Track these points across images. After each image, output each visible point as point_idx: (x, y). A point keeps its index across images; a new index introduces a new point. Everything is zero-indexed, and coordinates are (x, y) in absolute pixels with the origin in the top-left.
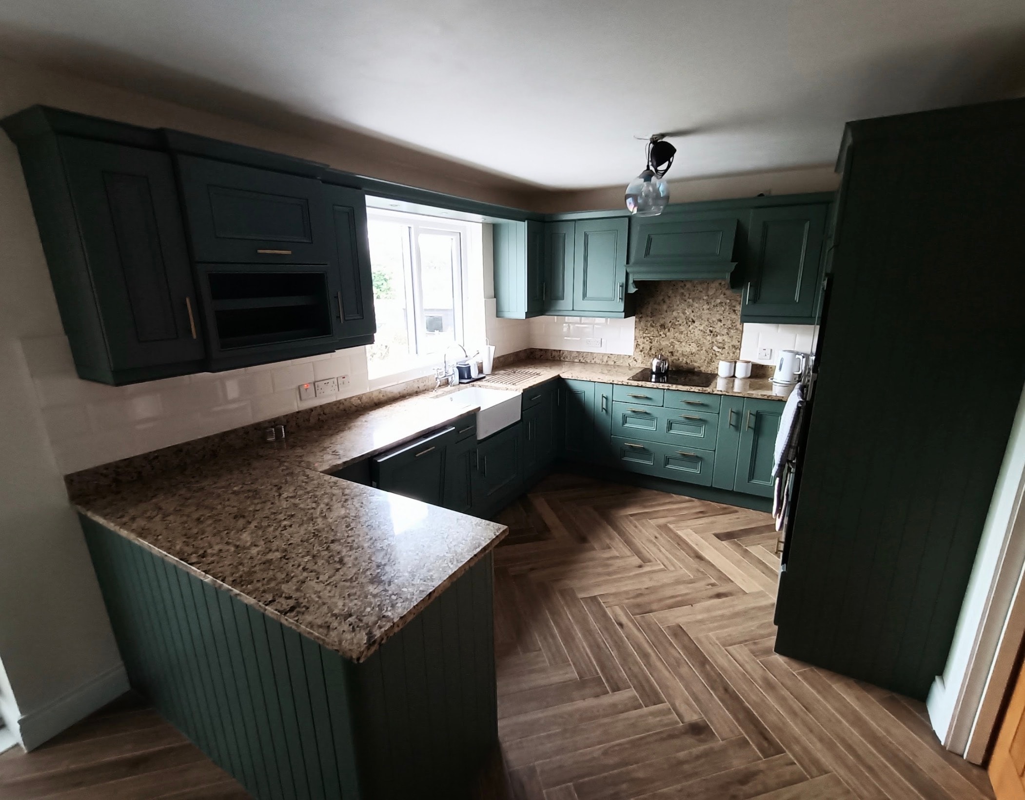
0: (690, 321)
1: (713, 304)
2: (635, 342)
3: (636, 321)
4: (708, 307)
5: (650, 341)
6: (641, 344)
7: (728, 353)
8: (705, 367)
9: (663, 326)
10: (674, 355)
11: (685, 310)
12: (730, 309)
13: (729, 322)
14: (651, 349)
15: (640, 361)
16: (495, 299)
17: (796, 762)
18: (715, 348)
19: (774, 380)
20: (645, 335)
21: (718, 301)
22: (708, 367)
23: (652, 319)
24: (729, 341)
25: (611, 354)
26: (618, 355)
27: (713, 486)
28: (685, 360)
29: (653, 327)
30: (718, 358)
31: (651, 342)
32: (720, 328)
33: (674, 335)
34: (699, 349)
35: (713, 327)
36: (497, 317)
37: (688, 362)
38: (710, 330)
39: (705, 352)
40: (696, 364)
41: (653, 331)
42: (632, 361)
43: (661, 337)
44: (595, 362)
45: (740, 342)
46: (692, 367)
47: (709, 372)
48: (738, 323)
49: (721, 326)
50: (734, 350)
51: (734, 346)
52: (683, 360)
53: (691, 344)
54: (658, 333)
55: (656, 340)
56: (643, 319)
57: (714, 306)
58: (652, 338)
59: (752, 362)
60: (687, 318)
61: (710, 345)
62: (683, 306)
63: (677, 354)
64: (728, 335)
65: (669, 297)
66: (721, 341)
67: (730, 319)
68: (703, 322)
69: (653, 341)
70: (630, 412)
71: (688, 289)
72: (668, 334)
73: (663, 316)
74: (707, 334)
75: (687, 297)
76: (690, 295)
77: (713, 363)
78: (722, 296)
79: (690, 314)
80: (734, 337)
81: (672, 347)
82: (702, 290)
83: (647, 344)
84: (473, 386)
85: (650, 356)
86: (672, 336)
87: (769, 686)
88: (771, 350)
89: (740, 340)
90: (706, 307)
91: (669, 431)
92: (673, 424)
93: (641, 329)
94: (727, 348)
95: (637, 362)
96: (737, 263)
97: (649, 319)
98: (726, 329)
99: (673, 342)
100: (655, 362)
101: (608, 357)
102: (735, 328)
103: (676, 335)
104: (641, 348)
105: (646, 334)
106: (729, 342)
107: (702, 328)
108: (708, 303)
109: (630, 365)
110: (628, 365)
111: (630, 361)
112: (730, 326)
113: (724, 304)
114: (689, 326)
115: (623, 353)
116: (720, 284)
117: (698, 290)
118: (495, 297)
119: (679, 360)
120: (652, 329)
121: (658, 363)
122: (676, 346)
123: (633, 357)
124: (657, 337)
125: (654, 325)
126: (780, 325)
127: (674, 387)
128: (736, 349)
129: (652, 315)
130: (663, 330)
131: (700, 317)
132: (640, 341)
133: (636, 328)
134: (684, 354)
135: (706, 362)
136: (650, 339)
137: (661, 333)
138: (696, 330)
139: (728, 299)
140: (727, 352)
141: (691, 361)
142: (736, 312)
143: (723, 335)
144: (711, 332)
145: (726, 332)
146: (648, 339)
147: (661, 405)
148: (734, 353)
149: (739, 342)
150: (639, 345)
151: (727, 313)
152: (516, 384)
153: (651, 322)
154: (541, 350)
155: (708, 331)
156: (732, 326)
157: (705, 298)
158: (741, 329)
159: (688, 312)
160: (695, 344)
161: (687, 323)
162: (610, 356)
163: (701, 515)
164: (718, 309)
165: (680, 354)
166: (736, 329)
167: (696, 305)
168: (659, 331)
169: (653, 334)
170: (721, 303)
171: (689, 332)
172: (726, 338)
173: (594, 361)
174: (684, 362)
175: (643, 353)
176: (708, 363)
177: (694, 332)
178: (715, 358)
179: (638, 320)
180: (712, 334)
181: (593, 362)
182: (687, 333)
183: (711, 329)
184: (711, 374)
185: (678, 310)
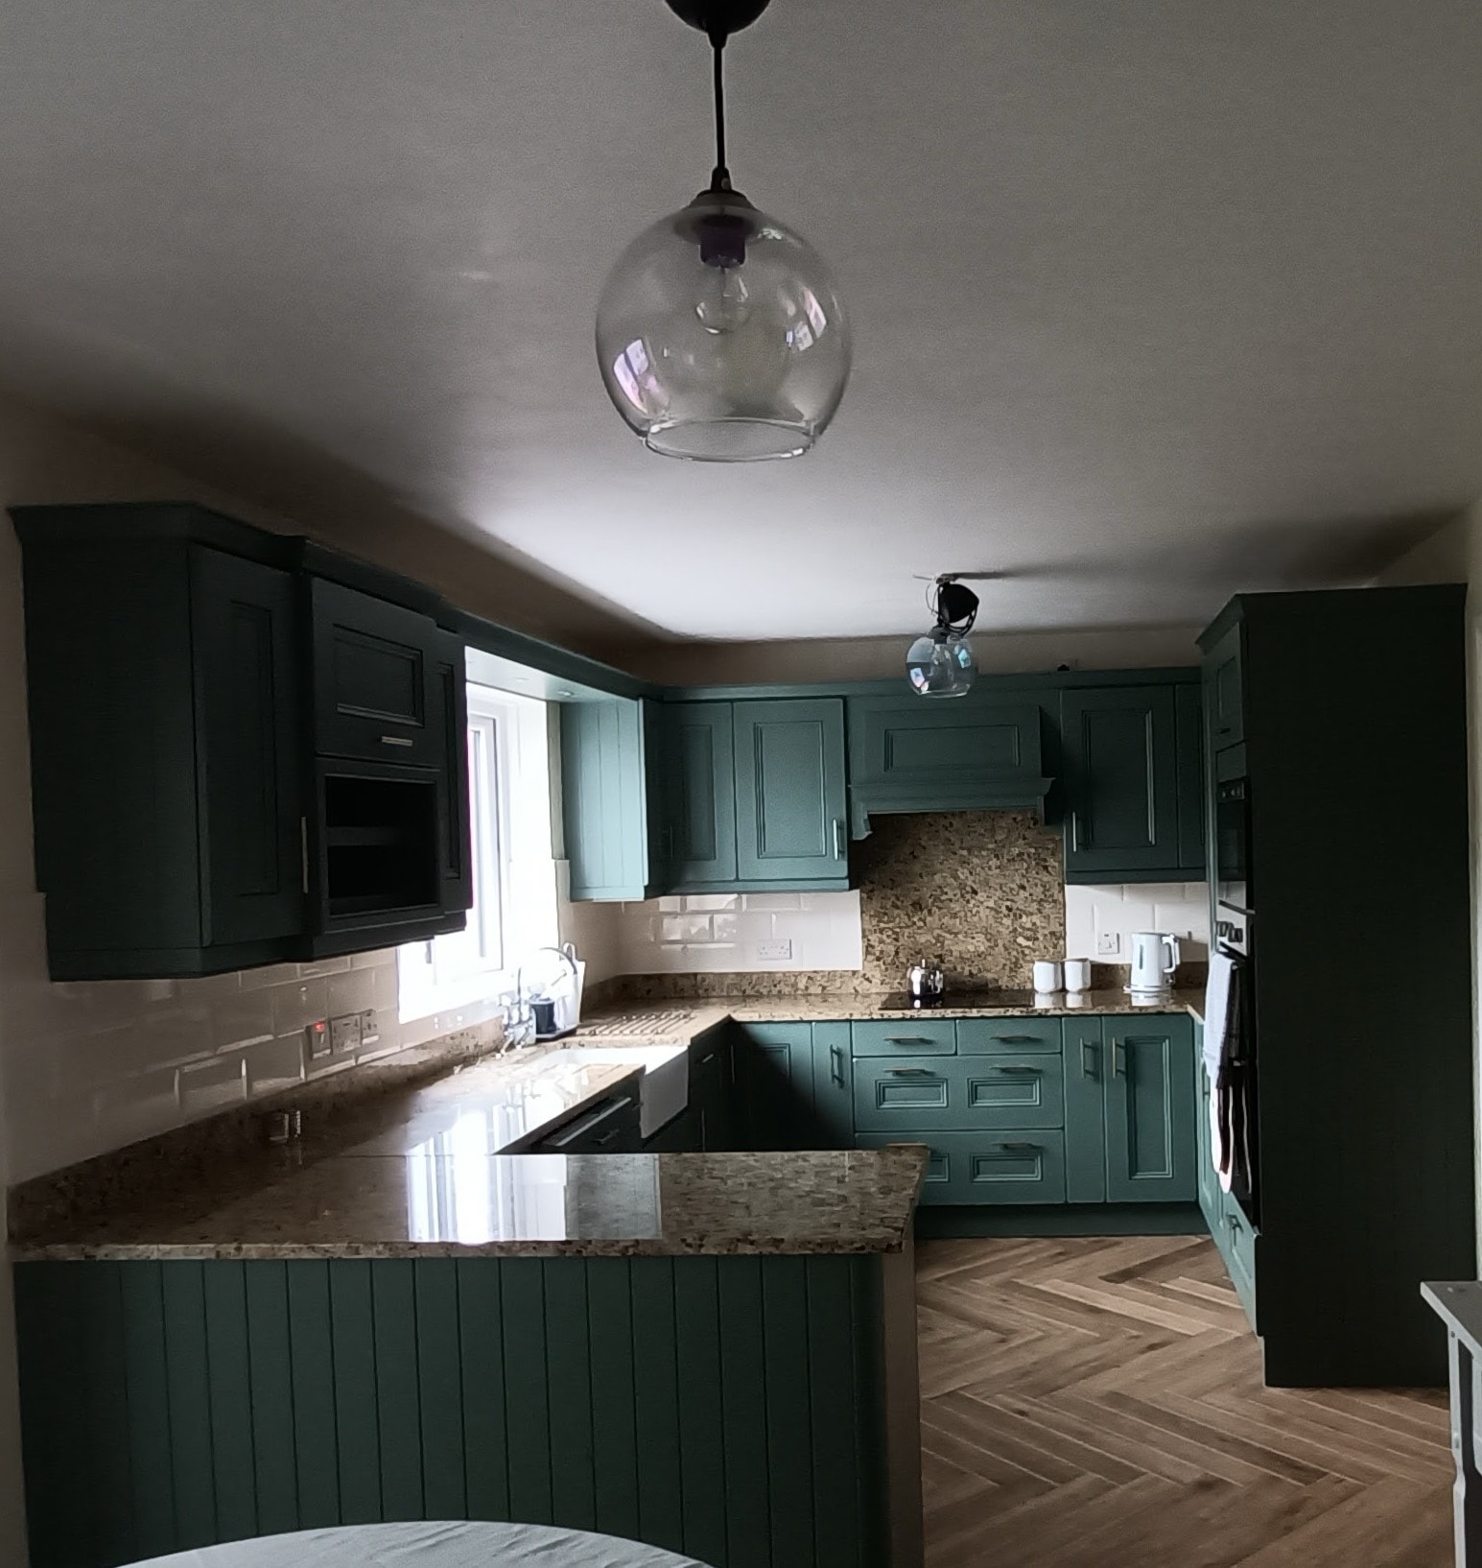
0: (968, 892)
1: (1006, 857)
2: (863, 942)
3: (861, 899)
4: (998, 863)
5: (894, 936)
6: (876, 944)
7: (1045, 947)
8: (1006, 978)
9: (918, 906)
10: (946, 961)
11: (957, 870)
12: (1037, 864)
13: (1040, 889)
14: (897, 953)
15: (876, 981)
16: (568, 861)
17: (1343, 1477)
18: (1020, 940)
19: (1133, 988)
20: (882, 925)
21: (1016, 851)
22: (1011, 978)
23: (894, 892)
24: (1043, 925)
25: (815, 972)
26: (829, 973)
27: (1070, 1202)
28: (967, 969)
29: (897, 908)
30: (1028, 958)
31: (896, 940)
32: (1025, 902)
33: (940, 920)
34: (992, 944)
35: (1012, 901)
36: (572, 900)
37: (975, 972)
38: (1007, 907)
39: (1002, 949)
40: (989, 976)
41: (899, 916)
42: (862, 982)
43: (915, 927)
44: (780, 992)
45: (1063, 925)
46: (983, 983)
47: (1016, 988)
48: (1055, 891)
49: (1026, 898)
50: (1056, 942)
51: (1053, 933)
52: (963, 968)
53: (975, 935)
54: (909, 919)
55: (906, 934)
56: (876, 893)
57: (1009, 860)
58: (898, 930)
59: (1091, 962)
60: (962, 887)
61: (1012, 935)
62: (952, 862)
63: (951, 958)
64: (1041, 913)
65: (924, 848)
66: (1029, 925)
67: (1039, 884)
68: (992, 891)
69: (900, 937)
70: (890, 1076)
71: (957, 831)
72: (929, 919)
73: (915, 885)
74: (1002, 915)
75: (957, 845)
76: (962, 842)
77: (1021, 970)
78: (1021, 841)
79: (967, 878)
80: (1052, 916)
81: (939, 945)
82: (983, 831)
83: (889, 944)
84: (565, 1046)
85: (897, 967)
86: (937, 923)
87: (1277, 1421)
88: (1118, 936)
89: (1062, 922)
90: (994, 862)
91: (973, 1103)
92: (979, 1088)
93: (872, 913)
94: (1041, 938)
95: (870, 982)
96: (1053, 779)
97: (889, 892)
98: (1035, 903)
99: (939, 935)
100: (917, 976)
101: (809, 978)
102: (1050, 900)
103: (944, 921)
104: (878, 954)
105: (884, 923)
106: (1044, 928)
107: (991, 904)
108: (996, 856)
109: (856, 991)
110: (853, 991)
111: (856, 982)
112: (1042, 897)
113: (1026, 857)
114: (968, 902)
115: (839, 968)
116: (1015, 819)
117: (975, 832)
118: (566, 857)
119: (955, 969)
120: (896, 912)
121: (922, 976)
122: (947, 942)
123: (862, 973)
124: (908, 927)
125: (899, 903)
126: (1125, 886)
127: (974, 1013)
128: (1058, 939)
129: (893, 884)
130: (919, 913)
131: (987, 883)
132: (874, 938)
133: (862, 912)
134: (964, 956)
135: (1007, 968)
136: (894, 933)
137: (915, 919)
138: (981, 909)
139: (1031, 847)
140: (1042, 946)
141: (980, 969)
142: (1050, 869)
143: (1032, 914)
144: (1009, 909)
145: (1036, 907)
146: (890, 933)
147: (953, 1052)
148: (1055, 947)
149: (1061, 925)
150: (873, 947)
151: (1034, 872)
152: (666, 1031)
153: (893, 899)
154: (648, 977)
155: (1004, 909)
156: (1045, 896)
157: (990, 846)
158: (1061, 900)
159: (963, 873)
160: (983, 936)
161: (962, 896)
162: (812, 975)
163: (1062, 1258)
164: (1017, 867)
165: (956, 958)
166: (1055, 901)
167: (976, 861)
168: (911, 914)
169: (900, 923)
170: (1020, 854)
171: (969, 914)
172: (1036, 919)
173: (778, 988)
174: (966, 973)
175: (881, 962)
176: (1011, 969)
177: (978, 912)
178: (1023, 959)
179: (865, 895)
180: (1011, 914)
181: (775, 991)
182: (966, 915)
183: (1009, 903)
184: (1019, 991)
185: (942, 871)
